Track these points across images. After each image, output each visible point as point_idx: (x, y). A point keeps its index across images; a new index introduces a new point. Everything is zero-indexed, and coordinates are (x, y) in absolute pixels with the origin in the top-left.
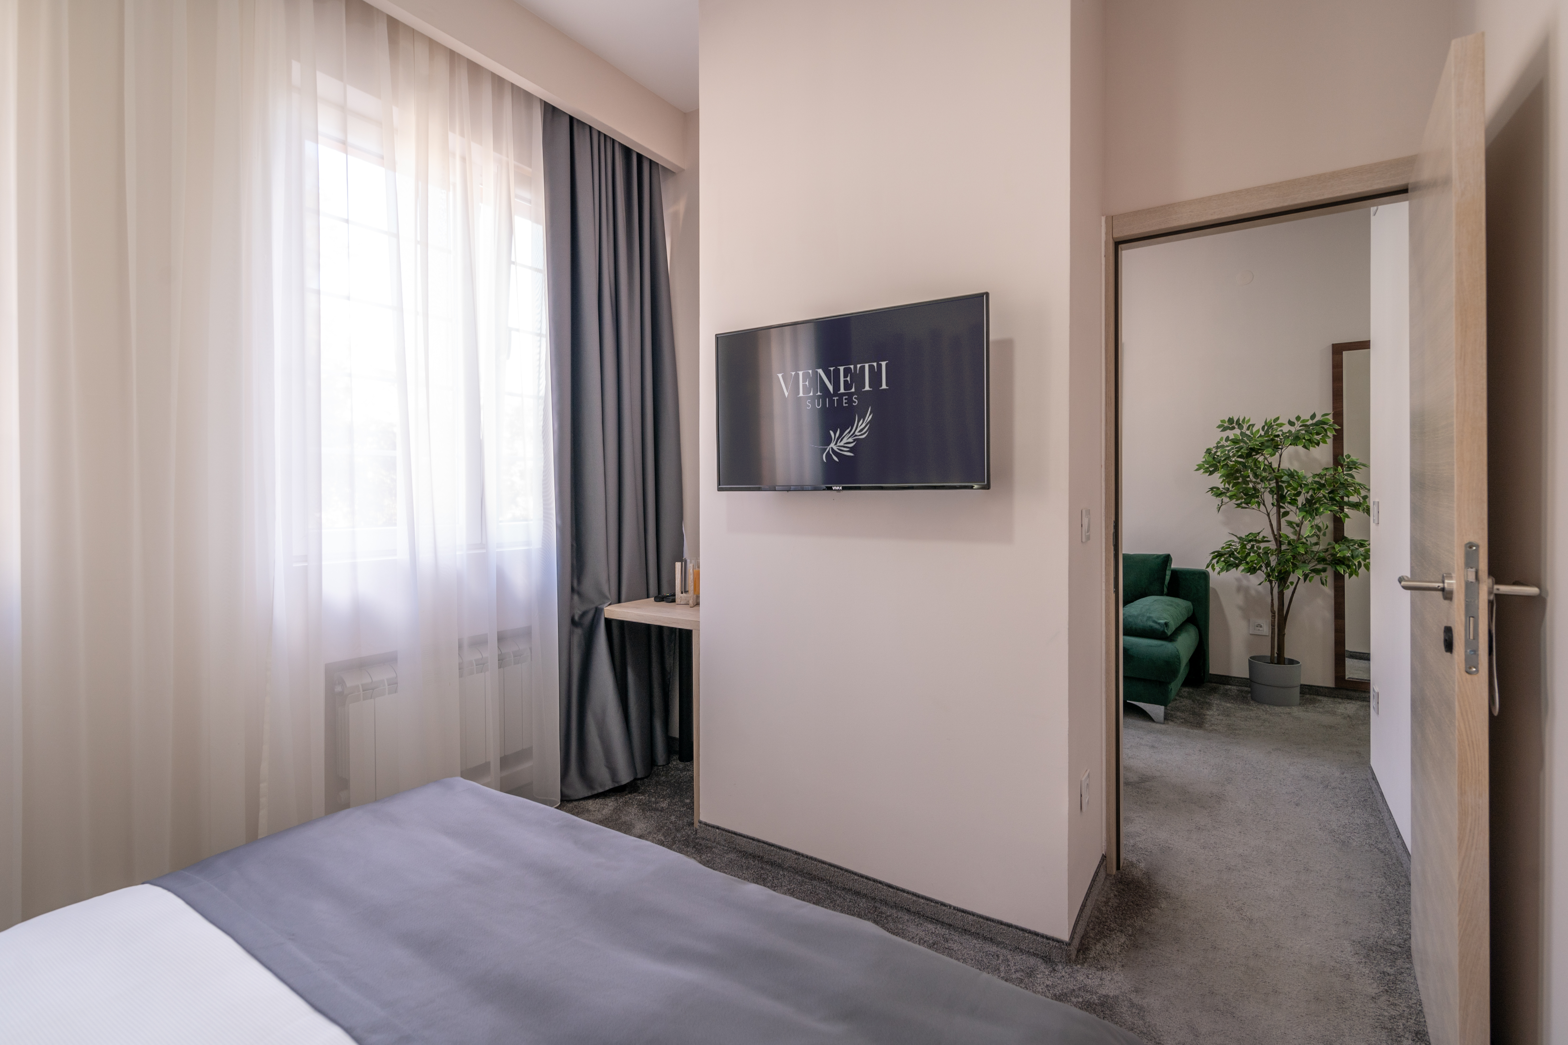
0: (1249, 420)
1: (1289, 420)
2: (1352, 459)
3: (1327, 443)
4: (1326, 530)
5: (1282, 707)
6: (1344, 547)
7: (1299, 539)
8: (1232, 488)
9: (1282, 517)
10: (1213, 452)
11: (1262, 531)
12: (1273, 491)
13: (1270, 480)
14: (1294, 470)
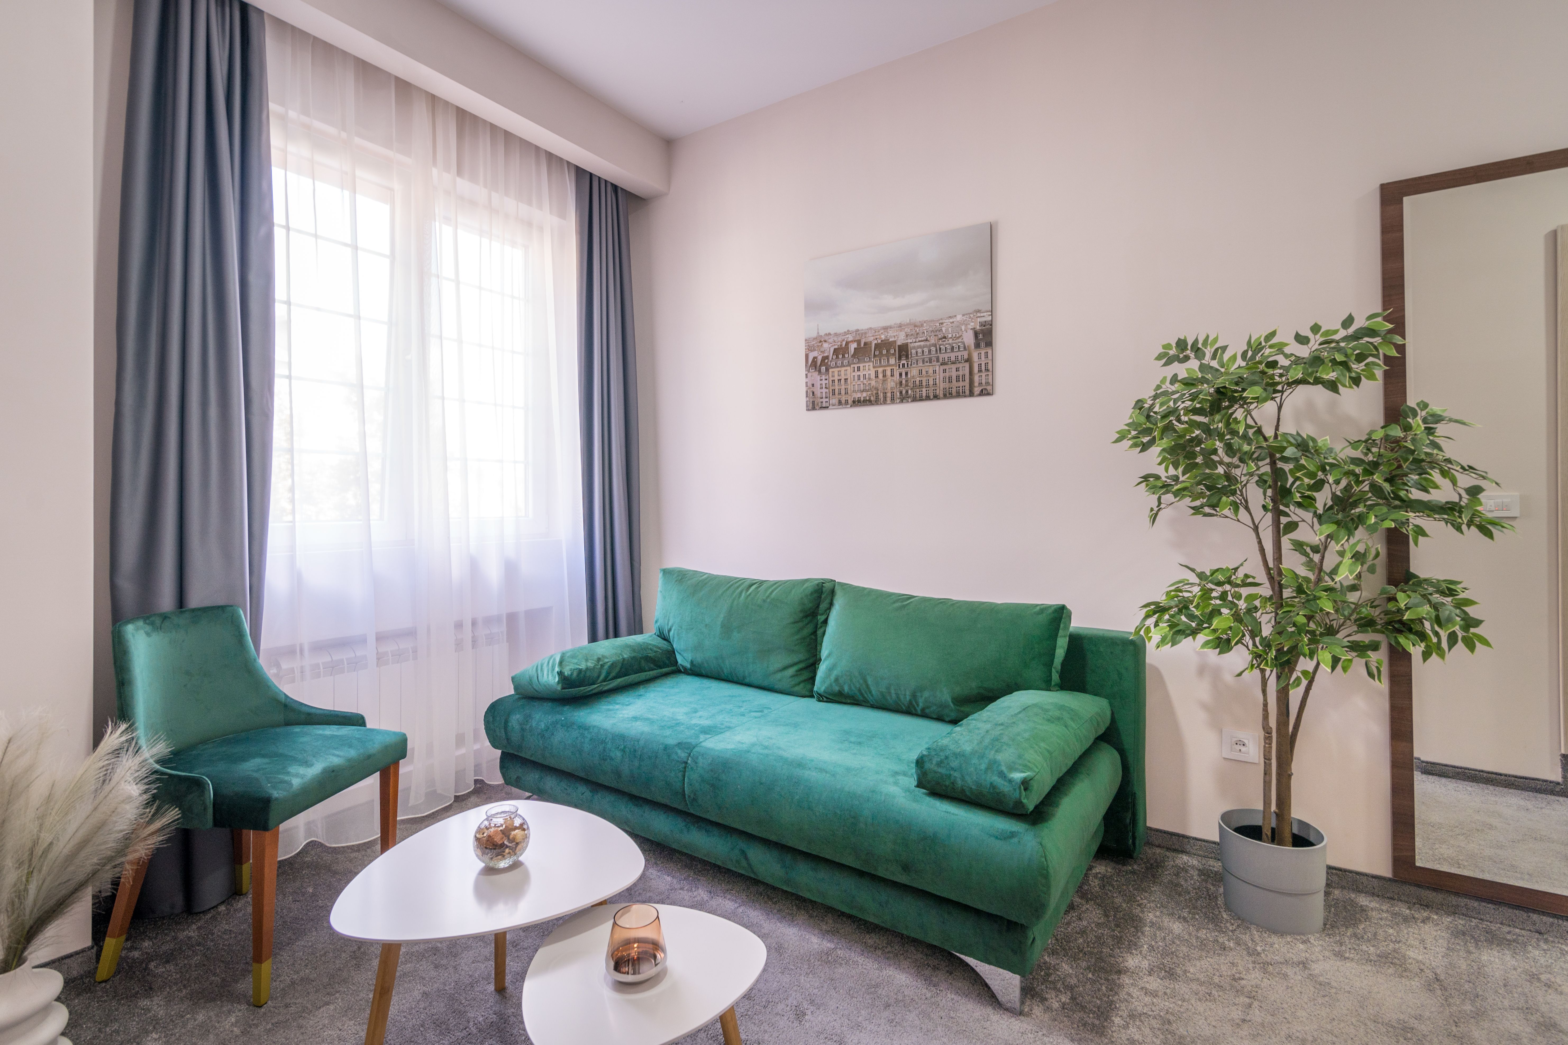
0: (1216, 340)
1: (1297, 333)
2: (1432, 410)
3: (1376, 380)
4: (1375, 562)
5: (1289, 939)
6: (1416, 598)
7: (1319, 579)
8: (1184, 474)
9: (1284, 534)
10: (1146, 406)
11: (1242, 565)
12: (1266, 482)
13: (1258, 459)
14: (1308, 436)
